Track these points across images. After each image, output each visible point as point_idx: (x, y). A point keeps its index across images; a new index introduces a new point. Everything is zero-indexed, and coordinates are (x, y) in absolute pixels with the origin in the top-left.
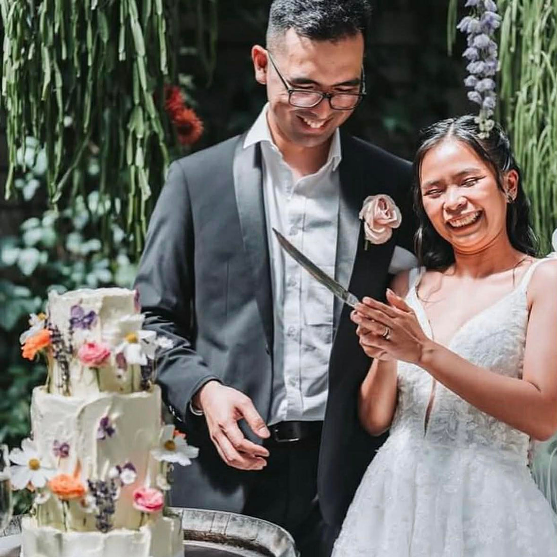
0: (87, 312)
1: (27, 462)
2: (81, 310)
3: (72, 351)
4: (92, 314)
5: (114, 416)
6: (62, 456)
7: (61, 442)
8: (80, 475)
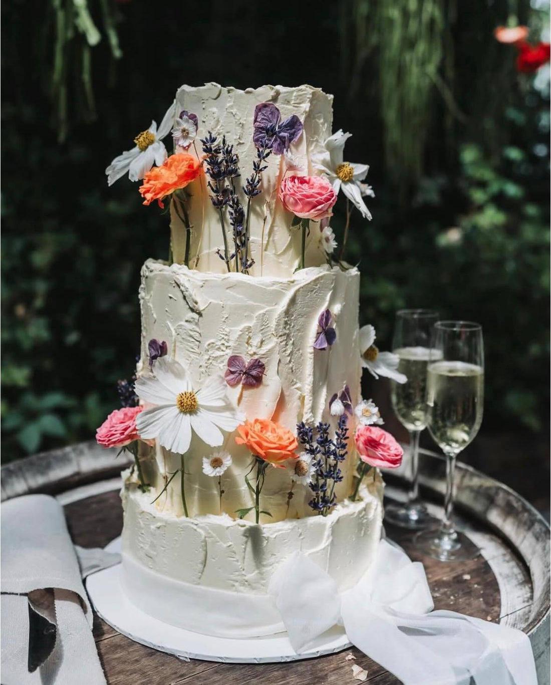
0: (285, 118)
1: (174, 400)
2: (276, 112)
3: (254, 191)
4: (294, 123)
5: (336, 309)
6: (248, 386)
7: (247, 361)
8: (283, 416)
